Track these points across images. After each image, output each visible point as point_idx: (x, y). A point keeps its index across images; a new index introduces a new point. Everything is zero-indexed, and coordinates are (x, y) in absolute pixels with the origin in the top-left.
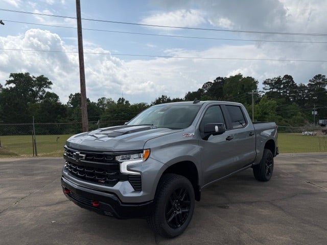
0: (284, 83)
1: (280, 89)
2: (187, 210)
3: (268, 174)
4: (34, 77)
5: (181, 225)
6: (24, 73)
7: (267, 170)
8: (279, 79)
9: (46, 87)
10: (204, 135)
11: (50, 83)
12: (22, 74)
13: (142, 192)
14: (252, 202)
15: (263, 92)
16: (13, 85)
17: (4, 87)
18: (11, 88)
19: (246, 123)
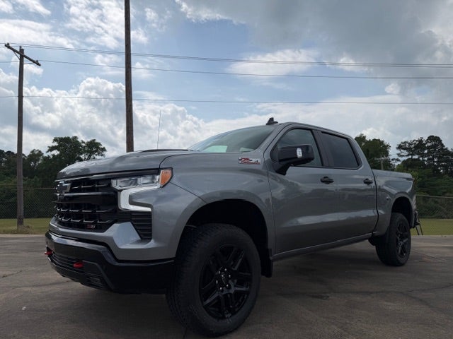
0: (428, 148)
1: (423, 155)
2: (244, 289)
3: (402, 253)
4: (83, 142)
5: (233, 315)
6: (71, 137)
7: (400, 248)
8: (421, 141)
9: (98, 154)
10: (279, 165)
11: (104, 150)
12: (69, 138)
13: (152, 241)
14: (371, 293)
15: (398, 160)
16: (56, 152)
17: (46, 155)
18: (54, 155)
19: (359, 164)
